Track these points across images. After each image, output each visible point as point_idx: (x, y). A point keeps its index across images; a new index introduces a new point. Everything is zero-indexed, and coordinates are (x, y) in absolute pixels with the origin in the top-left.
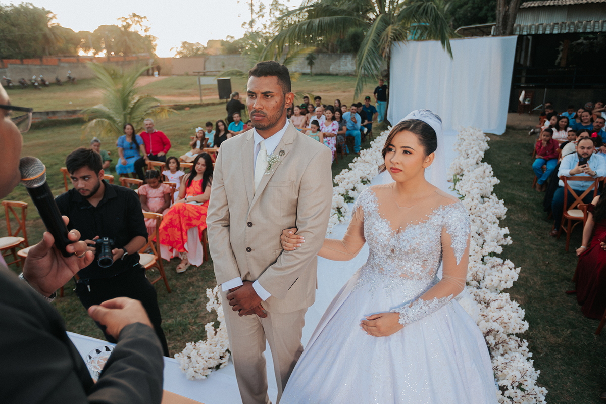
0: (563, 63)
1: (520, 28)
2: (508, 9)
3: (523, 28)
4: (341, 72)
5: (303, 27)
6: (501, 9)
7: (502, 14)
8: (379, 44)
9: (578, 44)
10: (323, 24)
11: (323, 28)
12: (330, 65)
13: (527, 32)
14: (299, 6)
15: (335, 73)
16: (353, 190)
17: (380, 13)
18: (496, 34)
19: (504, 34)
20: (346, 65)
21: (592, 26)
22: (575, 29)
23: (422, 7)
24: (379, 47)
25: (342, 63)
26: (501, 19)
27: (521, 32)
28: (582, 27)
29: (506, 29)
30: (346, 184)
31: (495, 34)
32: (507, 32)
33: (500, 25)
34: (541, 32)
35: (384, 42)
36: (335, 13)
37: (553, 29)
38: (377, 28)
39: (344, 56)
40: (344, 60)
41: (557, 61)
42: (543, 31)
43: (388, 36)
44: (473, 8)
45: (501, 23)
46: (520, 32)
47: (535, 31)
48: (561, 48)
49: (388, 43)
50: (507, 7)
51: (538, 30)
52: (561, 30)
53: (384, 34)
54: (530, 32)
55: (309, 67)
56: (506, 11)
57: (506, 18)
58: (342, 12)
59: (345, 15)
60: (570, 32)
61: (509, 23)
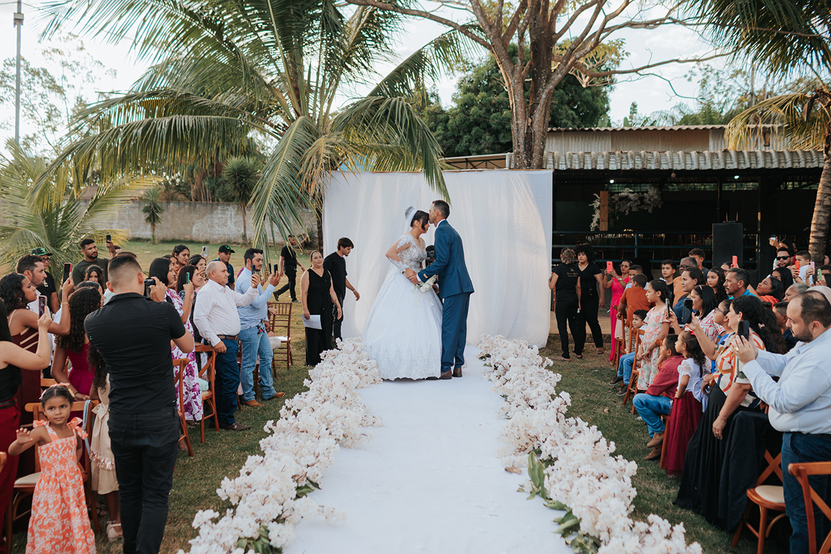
0: (604, 227)
1: (553, 158)
2: (532, 123)
3: (559, 158)
4: (215, 237)
5: (135, 131)
6: (519, 122)
7: (522, 131)
8: (301, 171)
9: (622, 199)
10: (178, 129)
11: (179, 136)
12: (193, 224)
13: (566, 164)
14: (127, 92)
15: (202, 239)
16: (279, 520)
17: (298, 115)
18: (516, 165)
19: (529, 166)
20: (225, 225)
21: (669, 160)
22: (643, 164)
23: (382, 107)
24: (301, 176)
25: (216, 221)
26: (521, 140)
27: (556, 164)
28: (653, 161)
29: (531, 160)
30: (257, 503)
31: (512, 166)
32: (535, 162)
33: (522, 150)
34: (589, 166)
35: (310, 165)
36: (203, 110)
37: (608, 162)
38: (294, 140)
39: (220, 208)
40: (220, 216)
41: (594, 224)
42: (592, 164)
43: (318, 156)
44: (445, 138)
45: (522, 146)
46: (554, 164)
47: (579, 164)
48: (597, 204)
49: (319, 167)
50: (530, 120)
51: (584, 163)
52: (621, 164)
53: (310, 152)
54: (571, 165)
55: (149, 226)
56: (528, 127)
57: (529, 137)
58: (220, 109)
59: (227, 115)
60: (637, 168)
61: (536, 148)
